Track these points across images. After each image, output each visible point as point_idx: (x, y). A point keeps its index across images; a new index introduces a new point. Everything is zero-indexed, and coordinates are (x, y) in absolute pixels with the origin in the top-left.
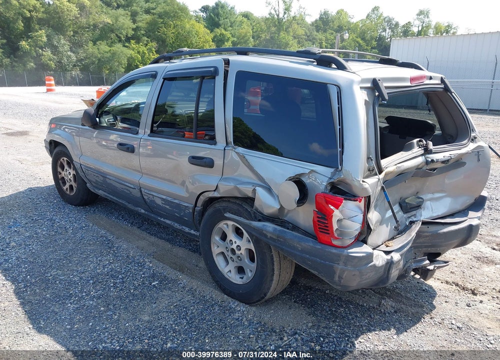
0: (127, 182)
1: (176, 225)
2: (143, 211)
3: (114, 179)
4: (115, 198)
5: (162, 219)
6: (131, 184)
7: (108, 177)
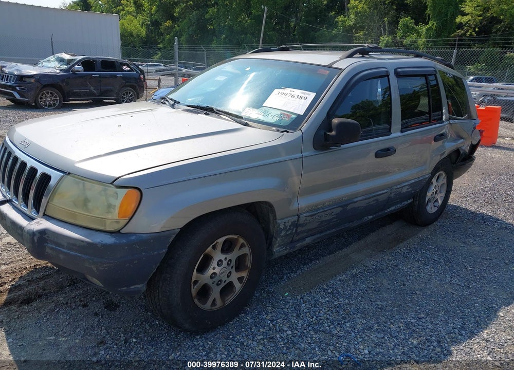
0: (378, 192)
1: (398, 205)
2: (370, 217)
3: (364, 197)
4: (334, 230)
5: (388, 210)
6: (383, 190)
7: (355, 200)
